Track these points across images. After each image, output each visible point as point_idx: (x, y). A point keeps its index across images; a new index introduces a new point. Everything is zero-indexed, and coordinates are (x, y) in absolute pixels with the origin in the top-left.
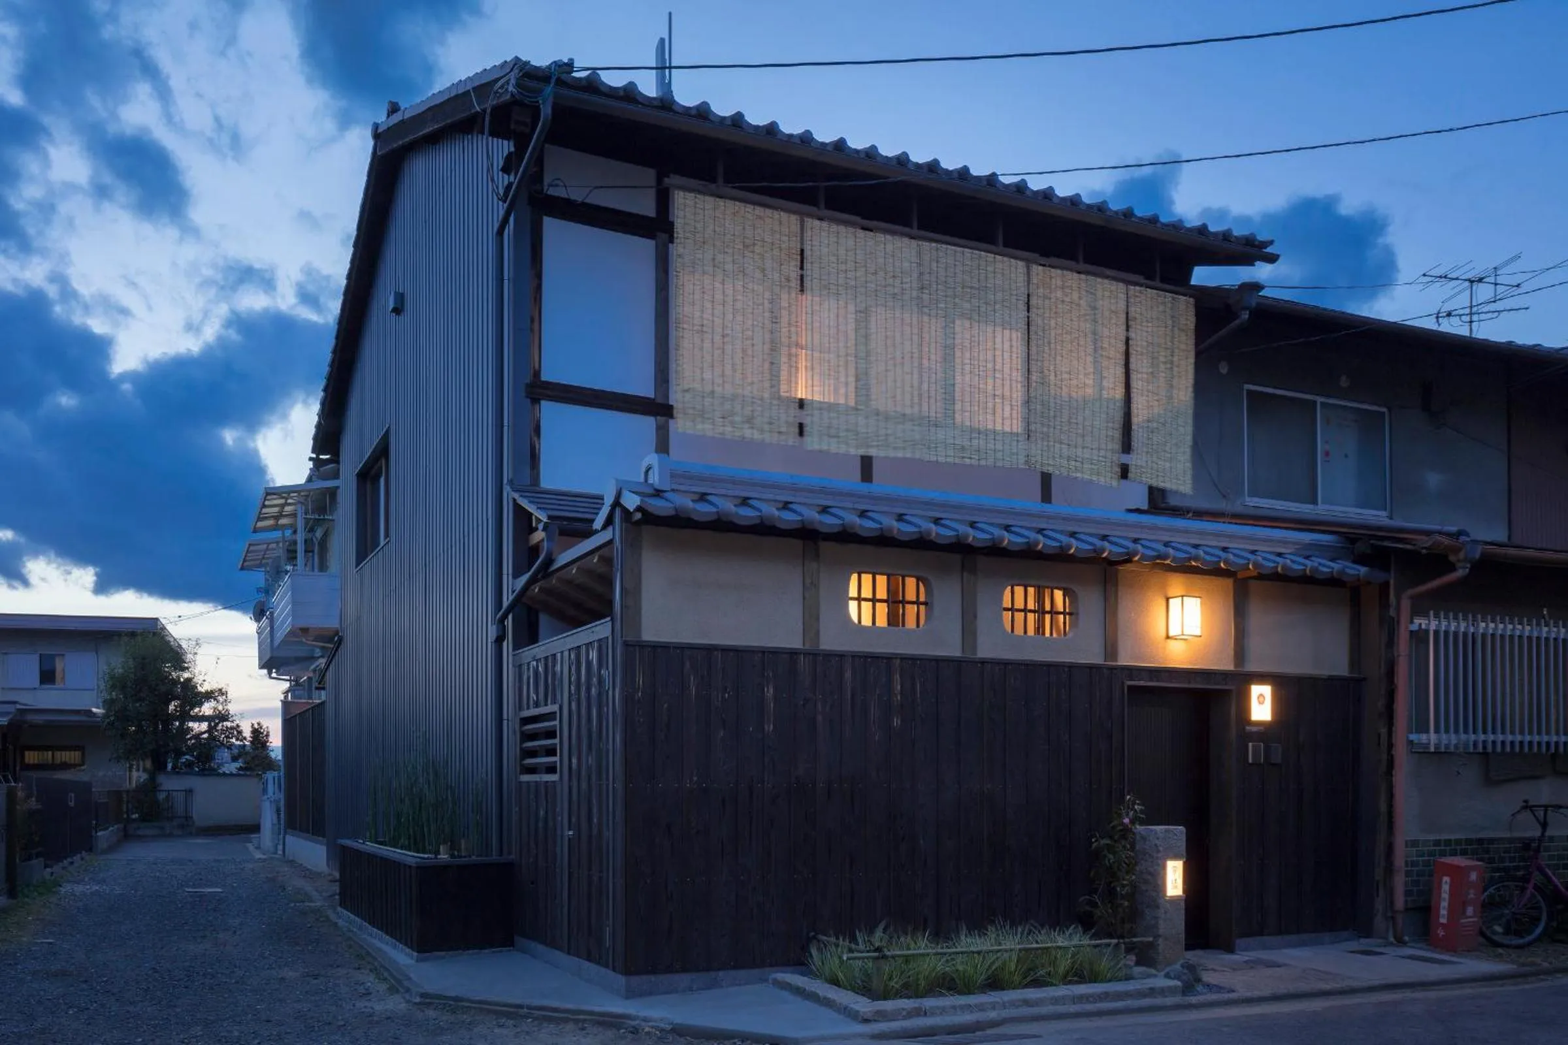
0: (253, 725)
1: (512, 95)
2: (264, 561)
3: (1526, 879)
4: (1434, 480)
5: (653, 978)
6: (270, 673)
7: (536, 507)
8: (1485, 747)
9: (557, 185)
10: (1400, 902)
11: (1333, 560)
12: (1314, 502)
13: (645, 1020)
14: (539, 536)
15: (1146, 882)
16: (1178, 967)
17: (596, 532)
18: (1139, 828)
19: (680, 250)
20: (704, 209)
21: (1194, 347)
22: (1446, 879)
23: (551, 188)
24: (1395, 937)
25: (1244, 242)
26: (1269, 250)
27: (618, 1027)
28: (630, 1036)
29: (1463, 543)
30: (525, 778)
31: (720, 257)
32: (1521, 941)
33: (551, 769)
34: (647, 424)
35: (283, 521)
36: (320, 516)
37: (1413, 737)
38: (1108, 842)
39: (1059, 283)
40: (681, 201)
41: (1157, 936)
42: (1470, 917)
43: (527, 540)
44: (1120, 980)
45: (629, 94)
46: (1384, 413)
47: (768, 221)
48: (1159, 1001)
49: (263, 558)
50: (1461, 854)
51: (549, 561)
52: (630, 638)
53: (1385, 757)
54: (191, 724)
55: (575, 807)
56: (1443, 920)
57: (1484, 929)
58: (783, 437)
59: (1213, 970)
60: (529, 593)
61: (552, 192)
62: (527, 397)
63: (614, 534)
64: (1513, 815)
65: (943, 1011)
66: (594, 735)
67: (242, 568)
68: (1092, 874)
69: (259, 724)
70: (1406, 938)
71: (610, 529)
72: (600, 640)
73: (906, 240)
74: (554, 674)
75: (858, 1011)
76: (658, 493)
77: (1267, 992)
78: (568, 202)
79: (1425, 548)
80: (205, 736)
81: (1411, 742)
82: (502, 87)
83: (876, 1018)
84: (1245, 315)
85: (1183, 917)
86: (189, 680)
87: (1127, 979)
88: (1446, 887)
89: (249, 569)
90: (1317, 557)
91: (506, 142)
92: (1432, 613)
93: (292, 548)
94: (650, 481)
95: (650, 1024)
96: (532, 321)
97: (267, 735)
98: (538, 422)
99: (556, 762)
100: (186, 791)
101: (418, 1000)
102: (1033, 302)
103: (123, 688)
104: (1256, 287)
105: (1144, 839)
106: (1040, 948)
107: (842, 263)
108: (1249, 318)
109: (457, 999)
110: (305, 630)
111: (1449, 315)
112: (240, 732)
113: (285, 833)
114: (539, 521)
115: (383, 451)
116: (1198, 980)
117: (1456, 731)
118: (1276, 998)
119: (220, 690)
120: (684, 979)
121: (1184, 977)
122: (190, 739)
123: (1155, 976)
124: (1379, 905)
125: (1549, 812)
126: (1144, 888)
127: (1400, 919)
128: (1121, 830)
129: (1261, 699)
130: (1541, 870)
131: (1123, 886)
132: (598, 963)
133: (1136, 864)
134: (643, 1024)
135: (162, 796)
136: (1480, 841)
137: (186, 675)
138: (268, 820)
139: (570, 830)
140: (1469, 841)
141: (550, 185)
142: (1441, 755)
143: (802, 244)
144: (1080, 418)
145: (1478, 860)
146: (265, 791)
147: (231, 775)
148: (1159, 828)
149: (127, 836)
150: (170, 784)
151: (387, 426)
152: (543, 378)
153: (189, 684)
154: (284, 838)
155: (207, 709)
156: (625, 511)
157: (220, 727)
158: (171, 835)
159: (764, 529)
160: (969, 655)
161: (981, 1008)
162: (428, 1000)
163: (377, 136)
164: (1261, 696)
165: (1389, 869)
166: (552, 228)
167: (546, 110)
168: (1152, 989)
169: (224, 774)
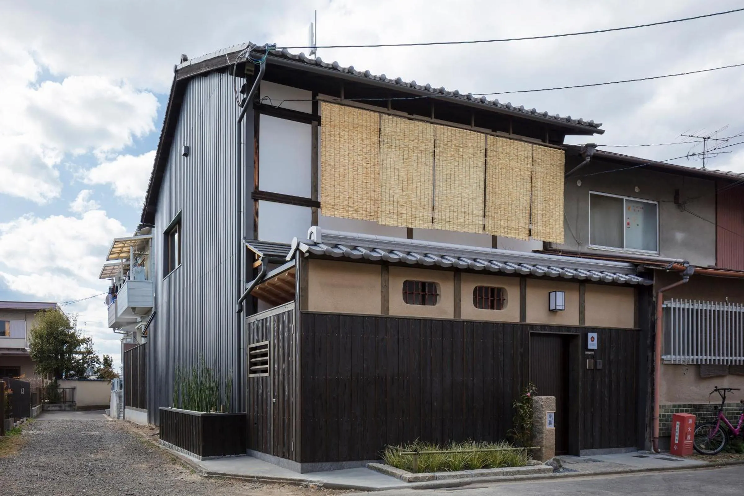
0: (104, 356)
1: (247, 59)
2: (111, 275)
3: (715, 423)
4: (679, 236)
5: (313, 464)
6: (114, 330)
7: (257, 250)
8: (697, 362)
9: (266, 99)
10: (657, 434)
11: (626, 275)
12: (622, 247)
13: (311, 482)
14: (258, 263)
15: (537, 422)
16: (552, 460)
17: (287, 262)
18: (535, 398)
19: (324, 129)
20: (335, 111)
21: (564, 174)
22: (678, 423)
23: (264, 101)
24: (654, 450)
25: (588, 124)
26: (600, 128)
27: (299, 485)
28: (304, 489)
29: (686, 267)
30: (252, 376)
31: (342, 133)
32: (713, 452)
33: (265, 371)
34: (307, 211)
35: (122, 255)
36: (141, 252)
37: (664, 357)
38: (521, 404)
39: (501, 144)
40: (324, 107)
41: (542, 446)
42: (689, 440)
43: (252, 265)
44: (525, 466)
45: (300, 59)
46: (656, 204)
47: (365, 116)
48: (542, 475)
49: (111, 273)
50: (686, 412)
51: (264, 275)
52: (303, 311)
53: (650, 367)
54: (74, 355)
55: (276, 388)
56: (677, 442)
57: (696, 446)
58: (372, 218)
59: (569, 463)
60: (254, 290)
61: (264, 102)
62: (252, 198)
63: (296, 263)
64: (710, 394)
65: (444, 478)
66: (286, 355)
67: (100, 278)
68: (514, 419)
69: (107, 356)
70: (659, 450)
71: (294, 260)
72: (288, 311)
73: (429, 124)
74: (266, 326)
75: (406, 477)
76: (316, 244)
77: (592, 472)
78: (272, 107)
79: (669, 269)
80: (81, 361)
81: (663, 360)
82: (242, 55)
83: (415, 480)
84: (588, 159)
85: (554, 438)
86: (74, 333)
87: (528, 466)
88: (678, 426)
89: (104, 278)
90: (619, 273)
91: (242, 79)
92: (672, 299)
93: (126, 268)
94: (312, 238)
95: (313, 483)
96: (255, 163)
97: (112, 361)
98: (258, 210)
99: (267, 368)
100: (72, 388)
101: (206, 475)
102: (488, 153)
103: (41, 337)
104: (594, 146)
105: (536, 402)
106: (489, 451)
107: (398, 136)
108: (590, 161)
109: (224, 474)
110: (134, 309)
111: (693, 155)
112: (98, 360)
113: (125, 408)
114: (259, 256)
115: (178, 222)
116: (561, 466)
117: (684, 354)
118: (596, 474)
119: (88, 339)
120: (328, 465)
121: (555, 465)
122: (74, 363)
123: (541, 464)
124: (647, 435)
125: (726, 392)
126: (537, 424)
127: (657, 441)
128: (527, 399)
129: (593, 339)
130: (722, 419)
131: (527, 424)
132: (288, 458)
133: (533, 414)
134: (310, 483)
135: (60, 391)
136: (695, 406)
137: (73, 331)
138: (114, 403)
139: (274, 398)
140: (690, 406)
141: (263, 99)
142: (676, 366)
143: (380, 125)
144: (510, 208)
145: (694, 414)
146: (113, 388)
147: (94, 380)
148: (543, 397)
149: (44, 411)
150: (64, 385)
151: (180, 210)
152: (260, 189)
153: (73, 336)
154: (124, 410)
155: (82, 348)
156: (301, 252)
157: (88, 357)
158: (65, 410)
159: (364, 261)
160: (457, 319)
161: (461, 477)
162: (211, 475)
163: (176, 71)
164: (593, 337)
165: (652, 419)
166: (264, 119)
167: (263, 67)
168: (539, 469)
169: (91, 380)
